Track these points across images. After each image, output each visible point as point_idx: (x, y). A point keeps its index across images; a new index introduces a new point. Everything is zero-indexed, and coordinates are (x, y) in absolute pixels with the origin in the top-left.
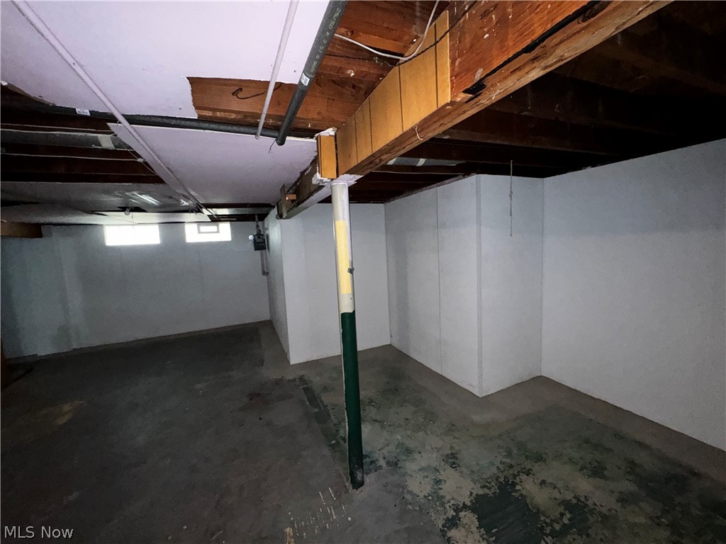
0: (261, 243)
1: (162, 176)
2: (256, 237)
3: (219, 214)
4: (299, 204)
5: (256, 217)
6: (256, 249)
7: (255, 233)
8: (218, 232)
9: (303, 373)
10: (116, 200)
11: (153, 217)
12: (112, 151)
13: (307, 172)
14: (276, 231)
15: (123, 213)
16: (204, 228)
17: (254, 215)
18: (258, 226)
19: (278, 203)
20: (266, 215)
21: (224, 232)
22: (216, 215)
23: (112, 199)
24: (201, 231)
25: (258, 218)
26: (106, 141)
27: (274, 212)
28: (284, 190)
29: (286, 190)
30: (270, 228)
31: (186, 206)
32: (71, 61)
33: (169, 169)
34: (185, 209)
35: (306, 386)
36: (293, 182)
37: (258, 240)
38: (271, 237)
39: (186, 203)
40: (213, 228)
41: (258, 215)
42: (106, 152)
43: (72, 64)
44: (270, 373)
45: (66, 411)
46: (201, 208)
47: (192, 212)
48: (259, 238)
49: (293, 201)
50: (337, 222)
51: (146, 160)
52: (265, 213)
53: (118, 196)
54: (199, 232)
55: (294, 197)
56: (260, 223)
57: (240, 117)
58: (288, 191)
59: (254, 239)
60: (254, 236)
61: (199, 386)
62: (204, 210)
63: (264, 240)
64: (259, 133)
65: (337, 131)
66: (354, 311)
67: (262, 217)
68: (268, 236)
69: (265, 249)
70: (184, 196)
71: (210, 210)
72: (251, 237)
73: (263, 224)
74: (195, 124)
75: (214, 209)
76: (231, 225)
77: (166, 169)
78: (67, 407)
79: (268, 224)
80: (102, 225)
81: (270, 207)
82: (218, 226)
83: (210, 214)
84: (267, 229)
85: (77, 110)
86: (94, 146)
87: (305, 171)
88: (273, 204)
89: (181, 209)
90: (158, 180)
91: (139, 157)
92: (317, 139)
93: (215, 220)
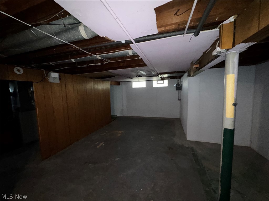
0: (179, 87)
1: (146, 64)
2: (177, 85)
3: (164, 76)
4: (200, 69)
5: (178, 77)
6: (177, 90)
7: (177, 84)
8: (163, 83)
9: (192, 146)
10: (135, 74)
11: (144, 79)
12: (132, 55)
13: (208, 51)
14: (186, 82)
15: (136, 78)
16: (159, 82)
17: (177, 76)
18: (178, 81)
19: (188, 70)
20: (182, 76)
21: (165, 83)
22: (163, 77)
23: (134, 73)
24: (158, 83)
25: (179, 77)
26: (130, 53)
27: (186, 74)
28: (192, 64)
29: (194, 63)
30: (183, 81)
31: (153, 74)
32: (115, 17)
33: (148, 60)
34: (153, 75)
35: (193, 153)
36: (198, 59)
37: (178, 86)
38: (183, 85)
39: (154, 73)
40: (162, 82)
41: (179, 76)
42: (131, 57)
43: (116, 18)
44: (177, 141)
45: (120, 133)
46: (158, 75)
47: (155, 76)
48: (178, 85)
49: (196, 68)
50: (227, 76)
51: (142, 58)
52: (182, 75)
53: (135, 72)
54: (157, 83)
55: (197, 66)
56: (179, 80)
57: (177, 26)
58: (195, 63)
59: (176, 86)
60: (176, 85)
61: (152, 137)
62: (159, 75)
63: (180, 86)
64: (185, 33)
65: (237, 17)
66: (234, 129)
67: (180, 77)
68: (182, 85)
69: (180, 90)
70: (153, 70)
71: (161, 75)
72: (175, 85)
73: (181, 80)
74: (157, 36)
75: (163, 75)
76: (168, 81)
77: (147, 60)
78: (120, 132)
79: (183, 80)
80: (132, 82)
81: (184, 72)
82: (163, 81)
83: (161, 77)
84: (182, 82)
85: (122, 42)
86: (128, 55)
87: (206, 51)
88: (185, 71)
89: (152, 75)
90: (145, 65)
91: (140, 57)
92: (220, 28)
93: (163, 79)
